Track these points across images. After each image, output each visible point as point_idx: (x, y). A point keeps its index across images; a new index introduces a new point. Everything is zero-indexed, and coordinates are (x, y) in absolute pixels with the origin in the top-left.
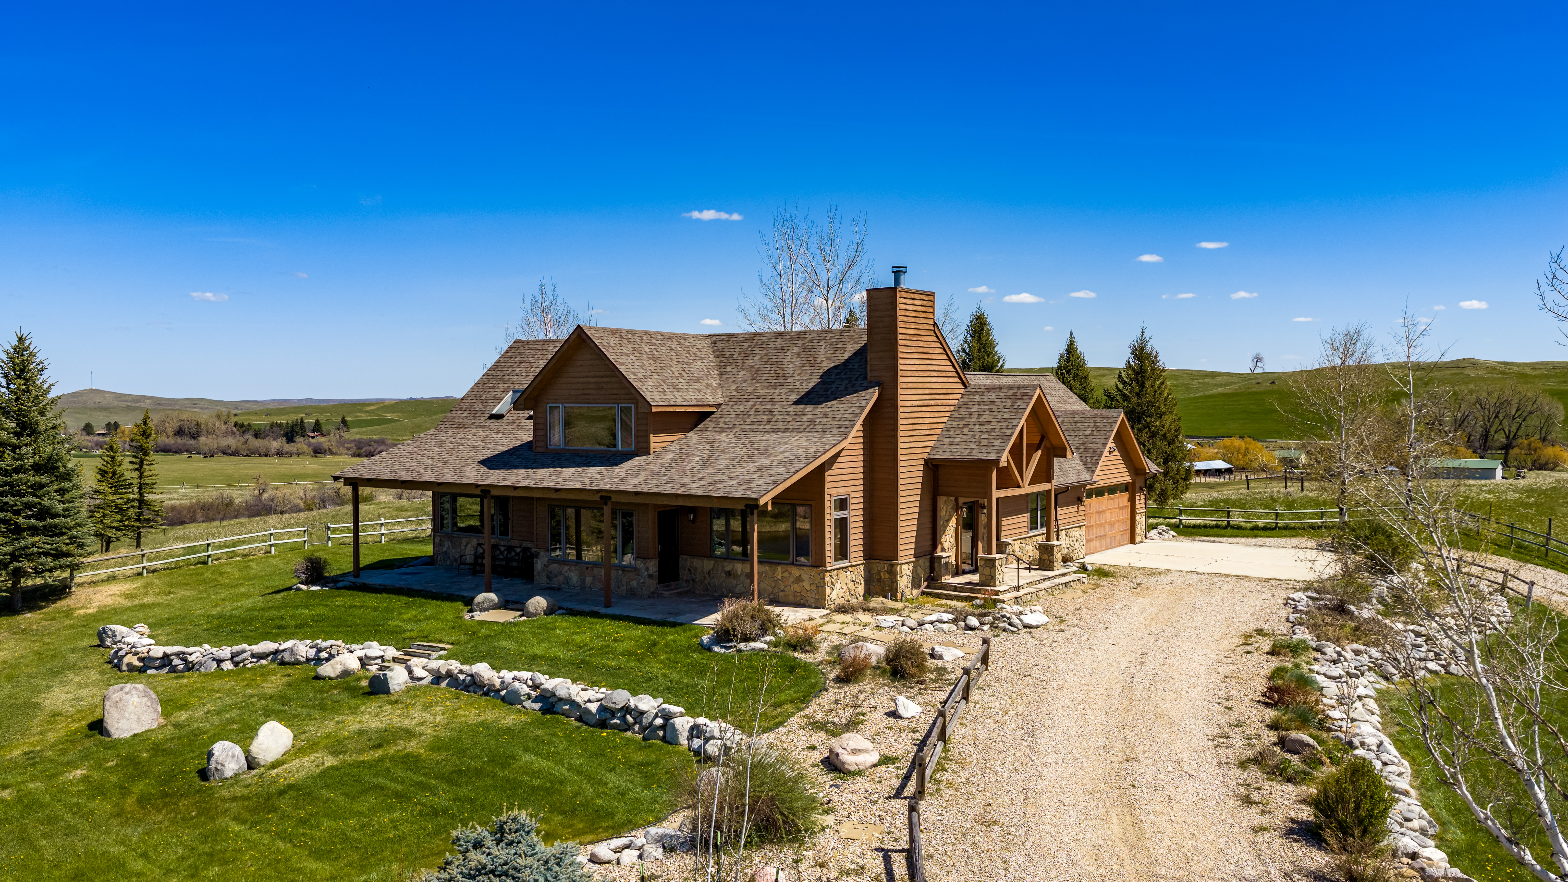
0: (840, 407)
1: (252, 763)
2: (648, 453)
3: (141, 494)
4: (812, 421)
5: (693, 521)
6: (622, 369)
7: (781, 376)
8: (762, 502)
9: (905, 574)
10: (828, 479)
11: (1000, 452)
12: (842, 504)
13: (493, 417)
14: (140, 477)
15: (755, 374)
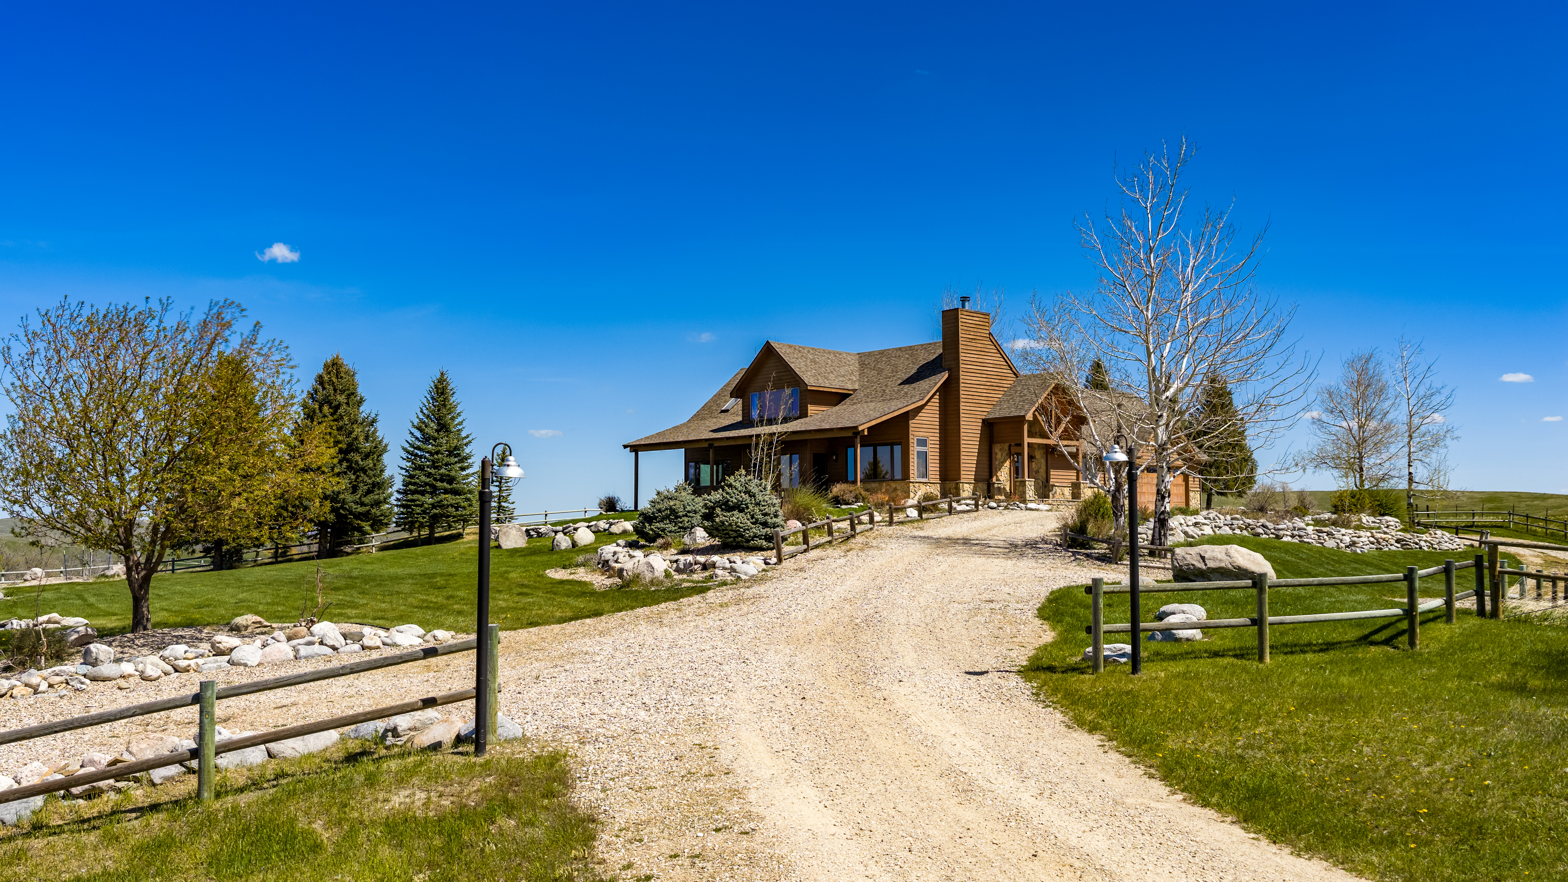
0: (924, 384)
1: (574, 544)
2: (807, 416)
3: (499, 503)
4: (906, 393)
5: (836, 460)
6: (792, 366)
7: (895, 371)
8: (860, 428)
9: (967, 490)
10: (911, 425)
11: (1027, 411)
12: (922, 442)
13: (723, 411)
14: (500, 491)
15: (880, 371)
